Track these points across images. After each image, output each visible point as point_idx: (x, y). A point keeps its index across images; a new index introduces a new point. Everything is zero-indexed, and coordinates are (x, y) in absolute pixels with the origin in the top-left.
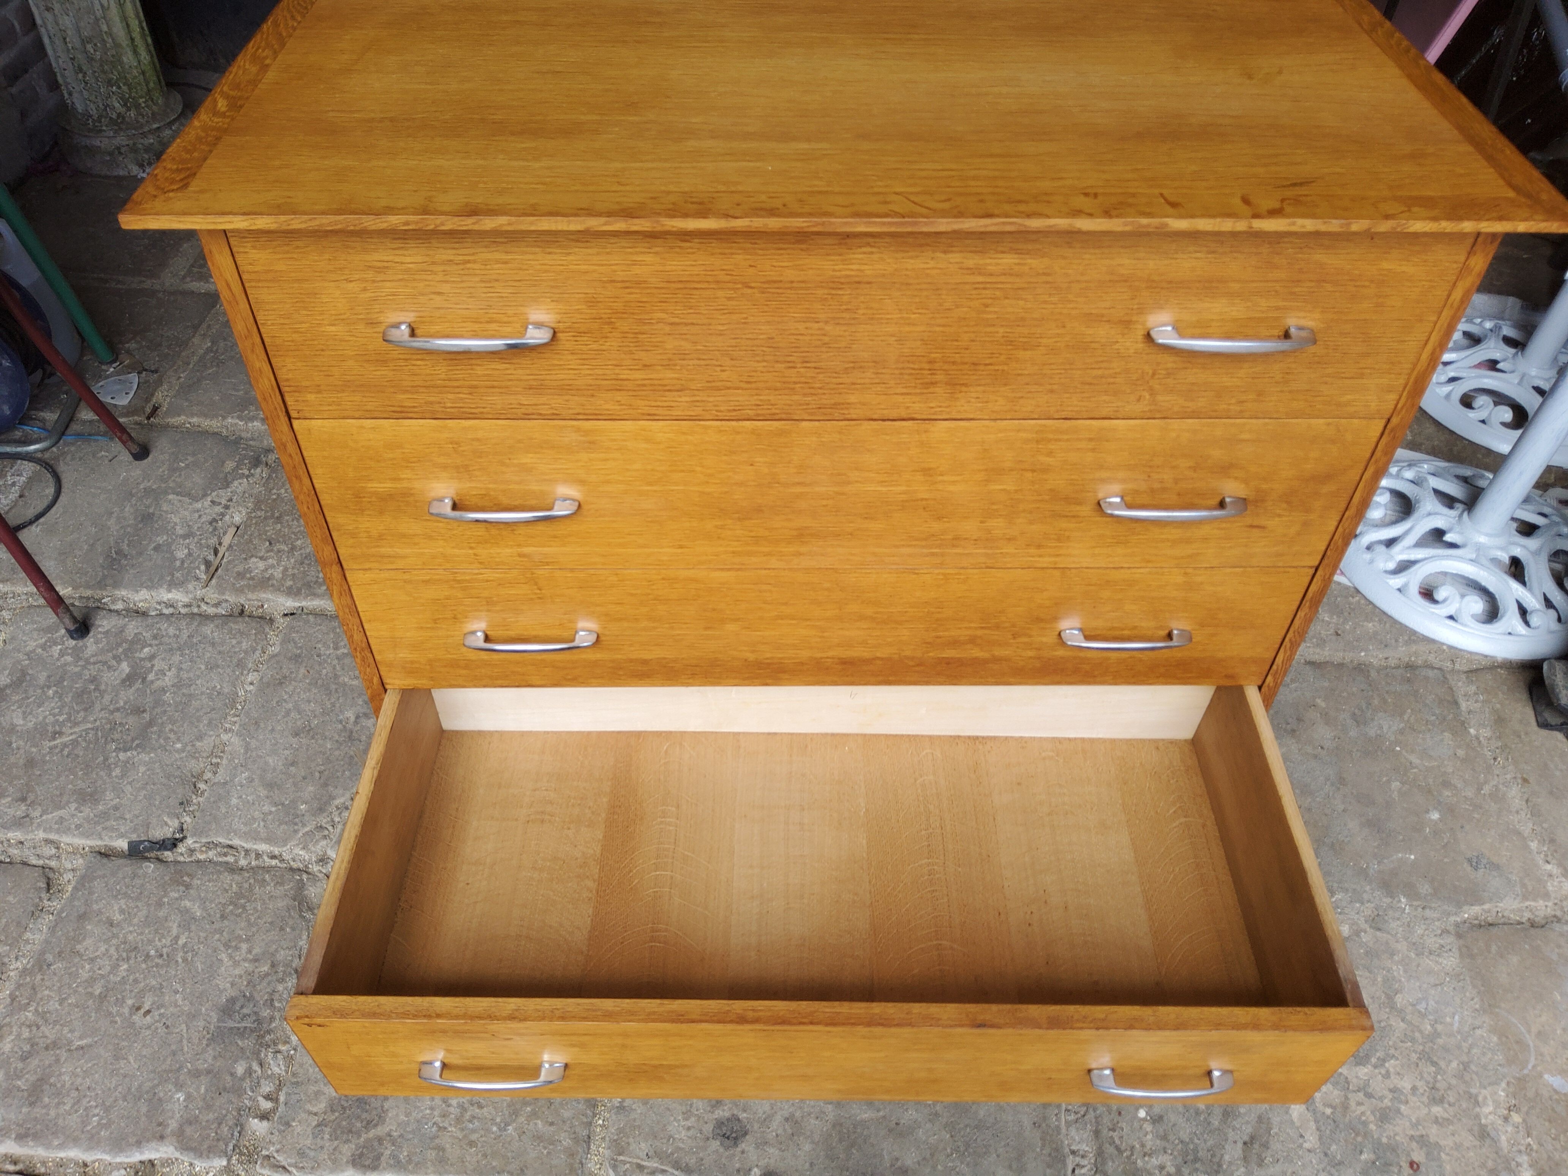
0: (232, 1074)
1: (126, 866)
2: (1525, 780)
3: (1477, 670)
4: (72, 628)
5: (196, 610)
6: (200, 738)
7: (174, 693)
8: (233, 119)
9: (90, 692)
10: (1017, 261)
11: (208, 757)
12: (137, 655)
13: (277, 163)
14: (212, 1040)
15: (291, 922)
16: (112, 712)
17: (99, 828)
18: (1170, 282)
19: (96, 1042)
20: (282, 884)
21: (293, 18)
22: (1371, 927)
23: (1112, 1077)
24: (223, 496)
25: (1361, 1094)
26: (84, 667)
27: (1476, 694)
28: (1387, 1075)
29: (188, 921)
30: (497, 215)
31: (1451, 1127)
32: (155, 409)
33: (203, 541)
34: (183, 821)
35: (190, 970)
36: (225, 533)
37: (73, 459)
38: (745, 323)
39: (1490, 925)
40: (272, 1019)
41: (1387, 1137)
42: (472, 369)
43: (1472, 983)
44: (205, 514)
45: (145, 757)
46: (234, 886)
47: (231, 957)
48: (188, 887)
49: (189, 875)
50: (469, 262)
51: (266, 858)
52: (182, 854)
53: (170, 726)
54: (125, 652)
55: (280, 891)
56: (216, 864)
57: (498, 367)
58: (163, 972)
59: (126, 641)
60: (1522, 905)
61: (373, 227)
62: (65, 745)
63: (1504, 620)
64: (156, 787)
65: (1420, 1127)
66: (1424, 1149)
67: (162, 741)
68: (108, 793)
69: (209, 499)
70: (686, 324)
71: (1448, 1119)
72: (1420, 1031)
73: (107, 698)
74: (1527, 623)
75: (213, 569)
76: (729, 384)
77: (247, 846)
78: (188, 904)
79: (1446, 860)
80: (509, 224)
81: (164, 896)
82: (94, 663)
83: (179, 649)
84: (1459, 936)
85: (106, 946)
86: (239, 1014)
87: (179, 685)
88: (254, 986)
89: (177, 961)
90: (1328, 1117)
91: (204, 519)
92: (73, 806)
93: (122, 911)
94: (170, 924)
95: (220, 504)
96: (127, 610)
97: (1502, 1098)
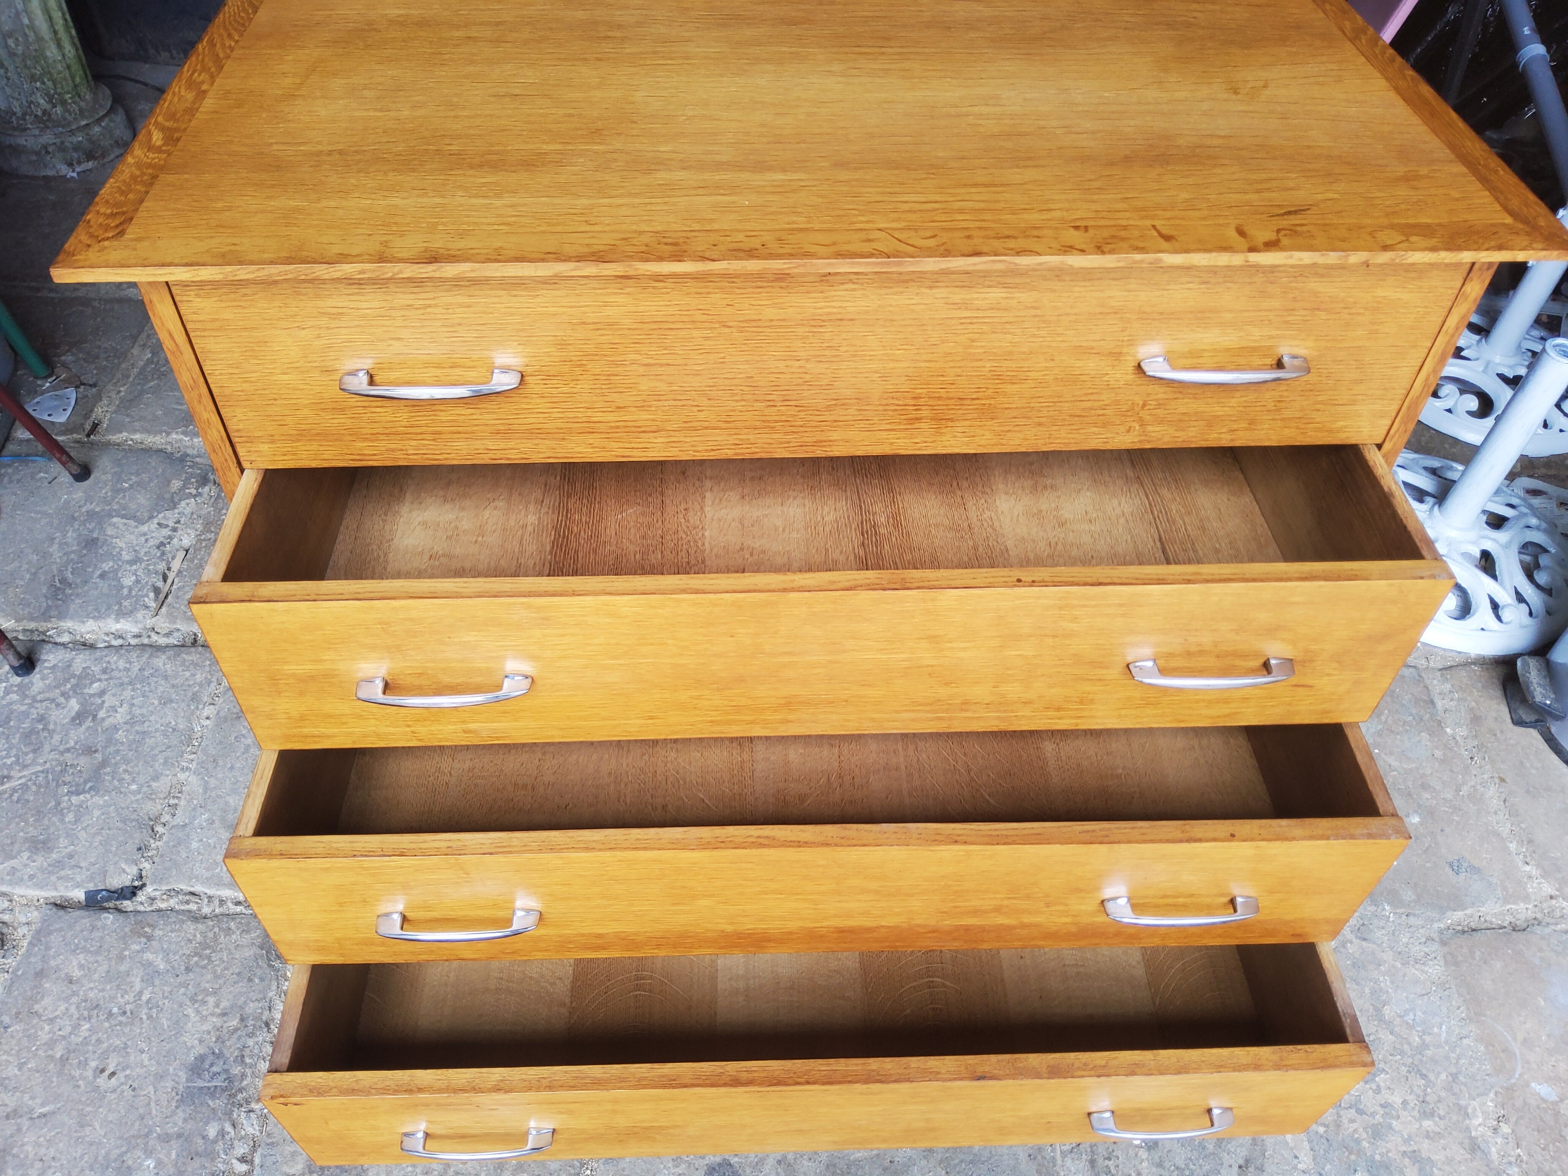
0: (204, 1138)
1: (83, 918)
2: (1502, 780)
3: (1451, 667)
4: (16, 664)
5: (146, 641)
6: (156, 778)
7: (127, 731)
8: (169, 155)
9: (38, 732)
10: (1004, 295)
11: (165, 798)
12: (86, 691)
13: (220, 205)
14: (182, 1101)
15: (259, 972)
16: (62, 753)
17: (53, 878)
18: (1162, 313)
19: (59, 1109)
20: (248, 932)
21: (230, 36)
22: (1356, 937)
23: (1112, 1118)
24: (170, 517)
25: (1353, 1111)
26: (31, 706)
27: (1451, 692)
28: (1378, 1090)
29: (151, 975)
30: (458, 261)
31: (1442, 1141)
32: (95, 426)
33: (151, 567)
34: (141, 868)
35: (155, 1028)
36: (173, 558)
37: (10, 482)
38: (722, 363)
39: (1473, 930)
40: (243, 1076)
41: (1380, 1154)
42: (435, 415)
43: (1457, 990)
44: (152, 537)
45: (99, 800)
46: (198, 936)
47: (198, 1012)
48: (149, 938)
49: (150, 926)
50: (430, 306)
51: (230, 905)
52: (142, 903)
53: (124, 767)
54: (74, 688)
55: (247, 939)
56: (177, 912)
57: (463, 412)
58: (127, 1030)
59: (73, 676)
60: (1503, 908)
61: (327, 277)
62: (14, 790)
63: (1477, 614)
64: (111, 832)
65: (1412, 1143)
66: (1417, 1165)
67: (116, 783)
68: (61, 840)
69: (156, 521)
70: (661, 365)
71: (1439, 1133)
72: (1409, 1044)
73: (57, 738)
74: (1499, 618)
75: (162, 596)
76: (706, 424)
77: (210, 892)
78: (149, 956)
79: (1427, 865)
80: (472, 271)
81: (125, 949)
82: (41, 701)
83: (130, 683)
84: (1443, 943)
85: (66, 1005)
86: (209, 1072)
87: (131, 722)
88: (223, 1042)
89: (141, 1019)
90: (1321, 1137)
91: (151, 543)
92: (26, 855)
93: (81, 967)
94: (133, 979)
95: (167, 526)
96: (75, 642)
97: (1491, 1109)
